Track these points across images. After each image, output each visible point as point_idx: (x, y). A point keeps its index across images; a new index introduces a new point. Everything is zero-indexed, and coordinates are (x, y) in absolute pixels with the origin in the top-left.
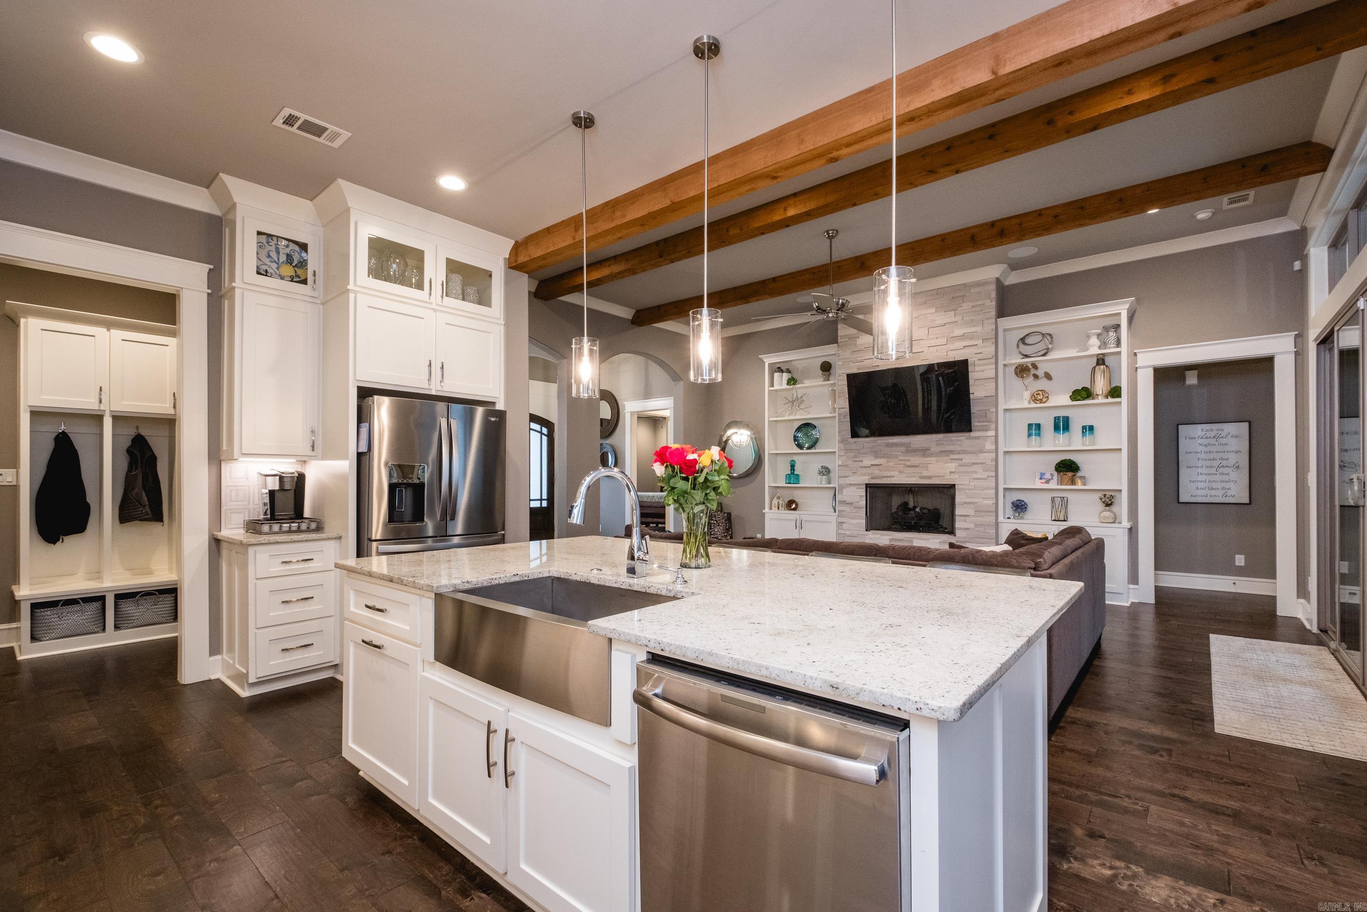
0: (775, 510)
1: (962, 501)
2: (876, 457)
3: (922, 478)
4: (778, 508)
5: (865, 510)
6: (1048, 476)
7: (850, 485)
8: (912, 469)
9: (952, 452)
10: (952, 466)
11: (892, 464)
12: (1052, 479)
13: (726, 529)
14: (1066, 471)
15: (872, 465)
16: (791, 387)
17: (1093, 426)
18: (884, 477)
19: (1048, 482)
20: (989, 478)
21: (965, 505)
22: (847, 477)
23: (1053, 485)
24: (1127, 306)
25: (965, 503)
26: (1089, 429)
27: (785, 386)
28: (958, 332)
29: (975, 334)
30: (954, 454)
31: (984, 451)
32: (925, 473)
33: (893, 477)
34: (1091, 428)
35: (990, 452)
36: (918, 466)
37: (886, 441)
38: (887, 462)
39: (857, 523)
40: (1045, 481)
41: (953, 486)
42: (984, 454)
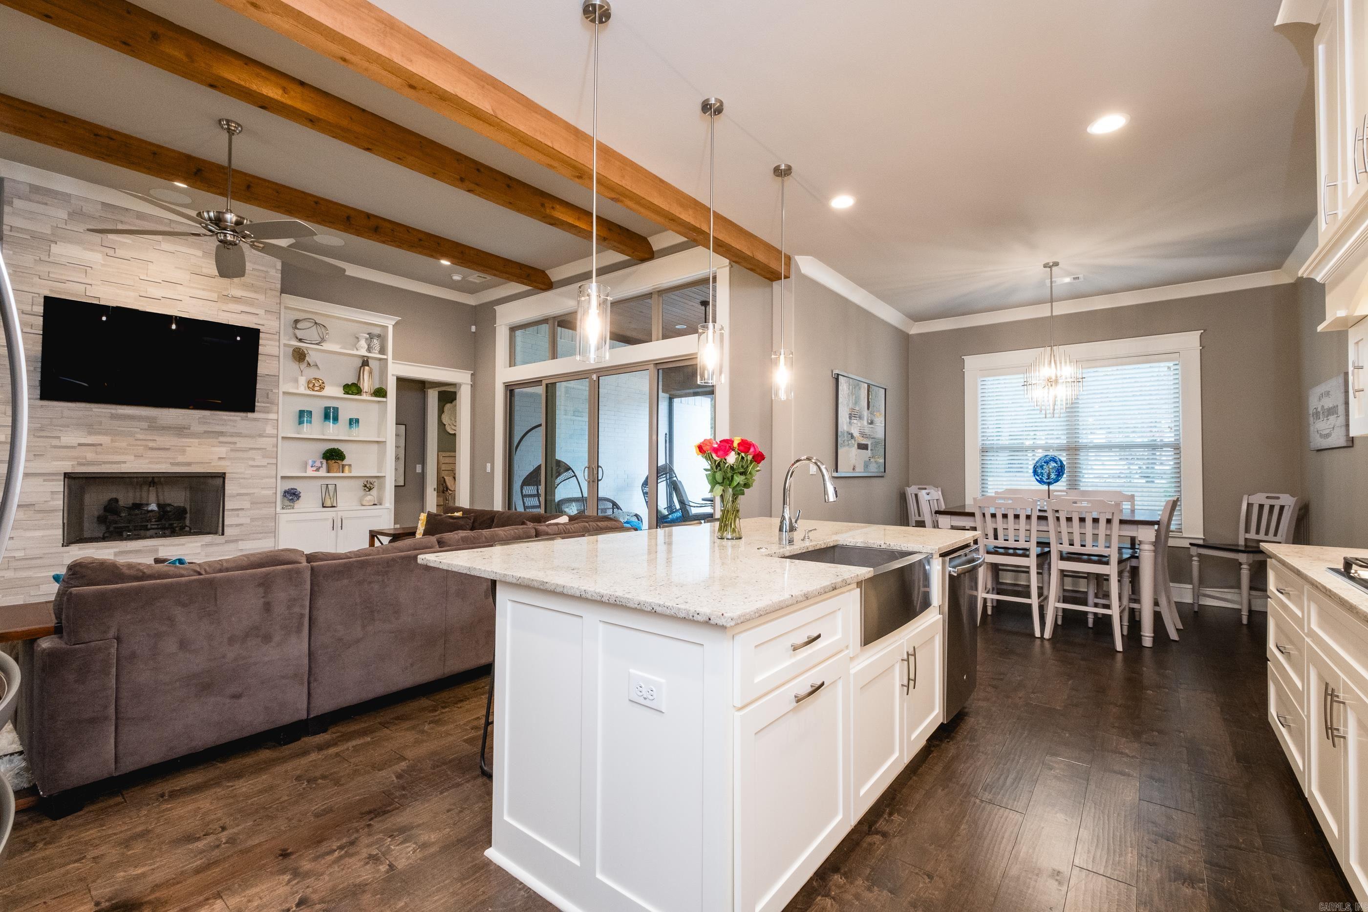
1: (234, 492)
2: (90, 433)
3: (172, 464)
5: (62, 513)
6: (318, 464)
9: (222, 434)
10: (222, 451)
11: (122, 444)
12: (322, 467)
14: (337, 459)
15: (80, 445)
17: (358, 419)
18: (104, 463)
19: (318, 470)
20: (269, 466)
21: (238, 497)
23: (323, 473)
24: (394, 322)
25: (239, 495)
26: (353, 422)
30: (224, 436)
31: (266, 435)
32: (181, 459)
33: (125, 462)
35: (272, 437)
37: (113, 411)
38: (112, 441)
39: (42, 536)
40: (314, 469)
41: (222, 476)
42: (264, 439)
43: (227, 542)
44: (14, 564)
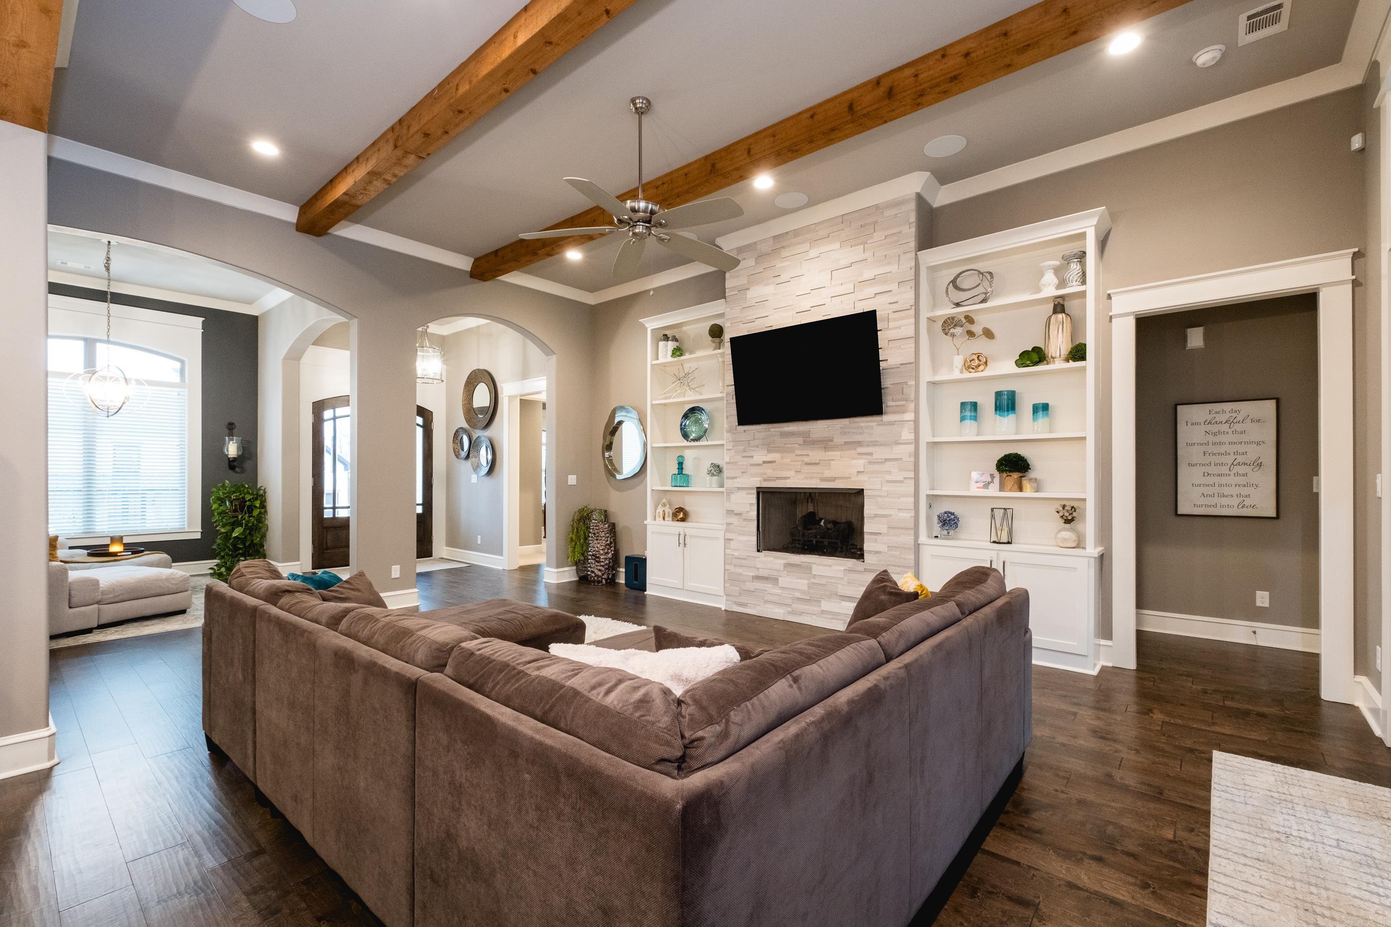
0: (659, 520)
1: (873, 512)
2: (769, 451)
3: (823, 479)
4: (664, 518)
5: (755, 523)
6: (988, 477)
7: (739, 488)
8: (810, 467)
9: (859, 444)
10: (860, 464)
11: (788, 460)
12: (992, 482)
13: (608, 545)
14: (1010, 471)
15: (764, 462)
16: (676, 359)
17: (1047, 404)
18: (778, 478)
19: (986, 485)
20: (906, 481)
22: (736, 478)
23: (993, 490)
24: (1094, 221)
26: (1042, 409)
27: (670, 359)
28: (868, 274)
29: (889, 275)
30: (862, 446)
31: (900, 442)
32: (827, 474)
33: (789, 478)
34: (1045, 407)
35: (909, 443)
36: (817, 464)
37: (781, 430)
38: (782, 458)
39: (747, 541)
40: (981, 485)
41: (860, 492)
42: (901, 446)
43: (866, 570)
44: (735, 561)
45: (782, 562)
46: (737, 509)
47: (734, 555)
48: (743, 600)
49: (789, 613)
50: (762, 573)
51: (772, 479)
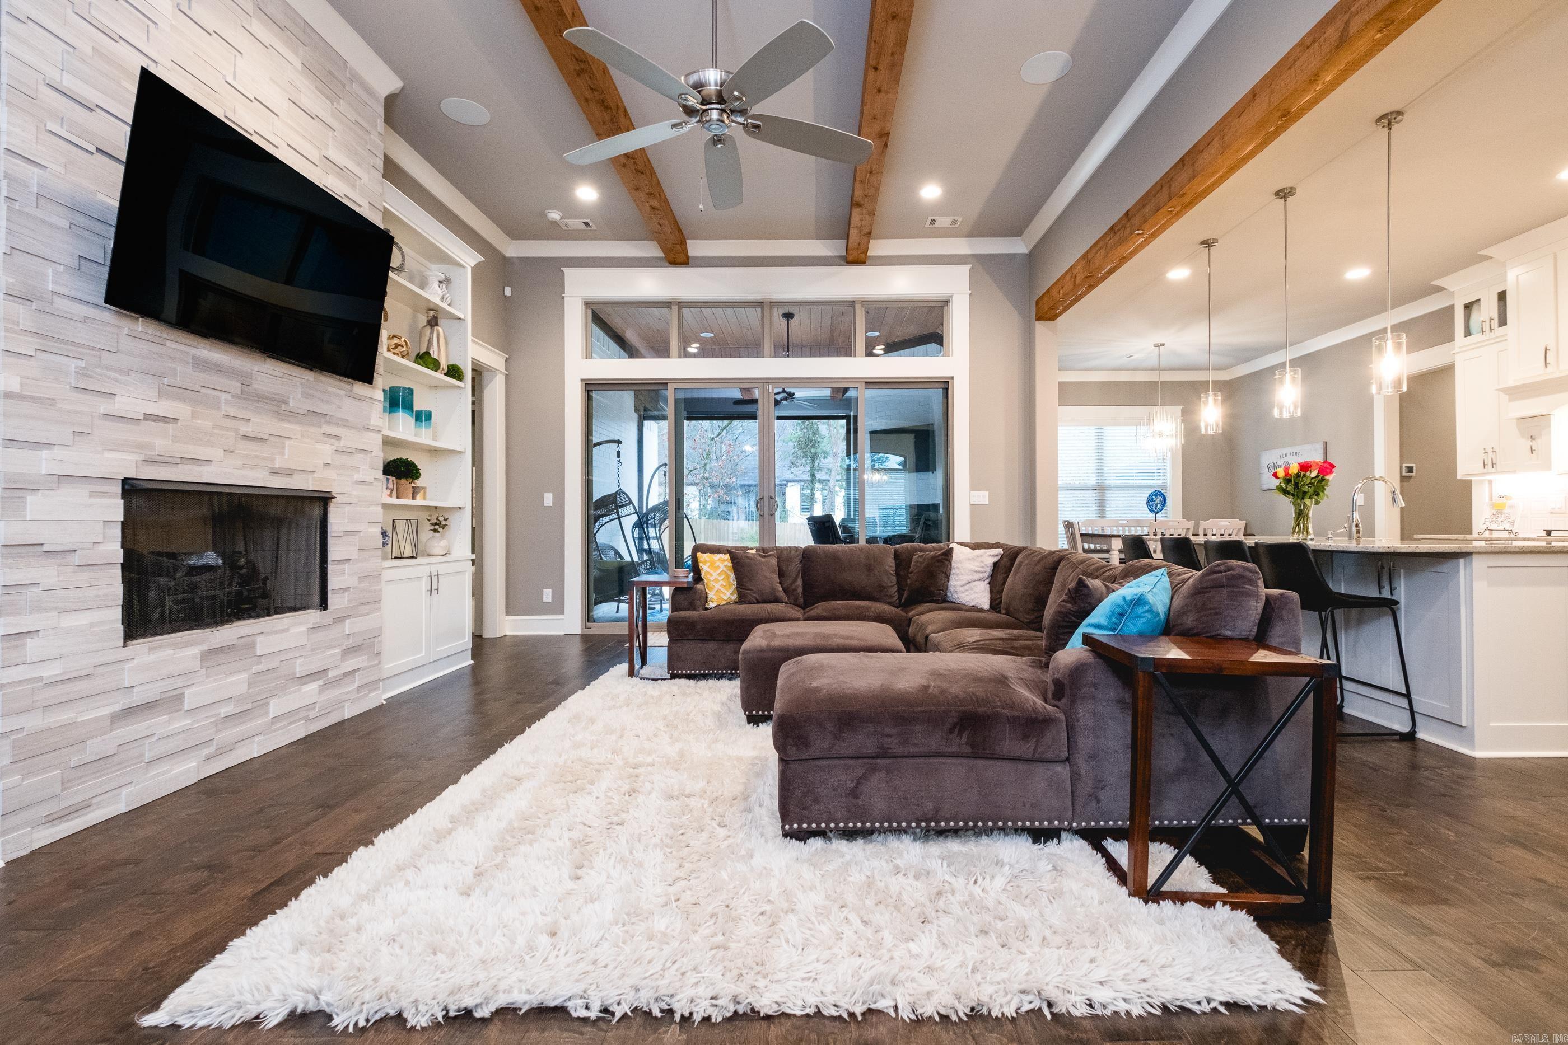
1: (342, 529)
2: (161, 393)
3: (274, 472)
6: (391, 484)
8: (249, 445)
9: (326, 418)
12: (393, 489)
15: (148, 417)
18: (183, 458)
21: (345, 539)
25: (347, 533)
26: (423, 415)
30: (329, 423)
32: (281, 461)
34: (427, 413)
36: (266, 441)
38: (194, 415)
41: (324, 500)
43: (331, 621)
45: (196, 651)
46: (52, 538)
47: (40, 679)
48: (76, 795)
49: (209, 758)
50: (137, 698)
51: (170, 460)
